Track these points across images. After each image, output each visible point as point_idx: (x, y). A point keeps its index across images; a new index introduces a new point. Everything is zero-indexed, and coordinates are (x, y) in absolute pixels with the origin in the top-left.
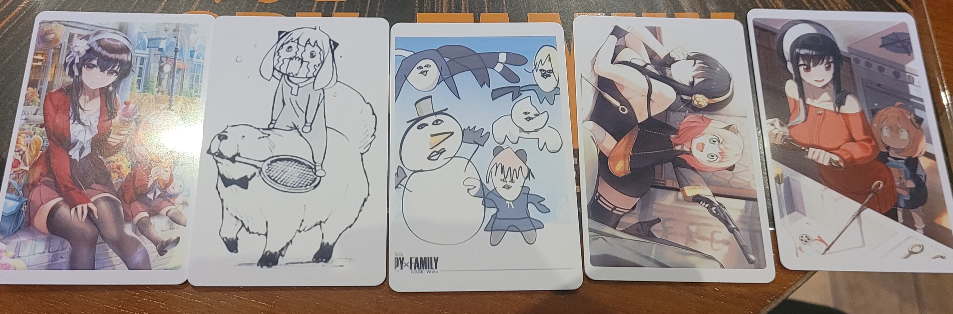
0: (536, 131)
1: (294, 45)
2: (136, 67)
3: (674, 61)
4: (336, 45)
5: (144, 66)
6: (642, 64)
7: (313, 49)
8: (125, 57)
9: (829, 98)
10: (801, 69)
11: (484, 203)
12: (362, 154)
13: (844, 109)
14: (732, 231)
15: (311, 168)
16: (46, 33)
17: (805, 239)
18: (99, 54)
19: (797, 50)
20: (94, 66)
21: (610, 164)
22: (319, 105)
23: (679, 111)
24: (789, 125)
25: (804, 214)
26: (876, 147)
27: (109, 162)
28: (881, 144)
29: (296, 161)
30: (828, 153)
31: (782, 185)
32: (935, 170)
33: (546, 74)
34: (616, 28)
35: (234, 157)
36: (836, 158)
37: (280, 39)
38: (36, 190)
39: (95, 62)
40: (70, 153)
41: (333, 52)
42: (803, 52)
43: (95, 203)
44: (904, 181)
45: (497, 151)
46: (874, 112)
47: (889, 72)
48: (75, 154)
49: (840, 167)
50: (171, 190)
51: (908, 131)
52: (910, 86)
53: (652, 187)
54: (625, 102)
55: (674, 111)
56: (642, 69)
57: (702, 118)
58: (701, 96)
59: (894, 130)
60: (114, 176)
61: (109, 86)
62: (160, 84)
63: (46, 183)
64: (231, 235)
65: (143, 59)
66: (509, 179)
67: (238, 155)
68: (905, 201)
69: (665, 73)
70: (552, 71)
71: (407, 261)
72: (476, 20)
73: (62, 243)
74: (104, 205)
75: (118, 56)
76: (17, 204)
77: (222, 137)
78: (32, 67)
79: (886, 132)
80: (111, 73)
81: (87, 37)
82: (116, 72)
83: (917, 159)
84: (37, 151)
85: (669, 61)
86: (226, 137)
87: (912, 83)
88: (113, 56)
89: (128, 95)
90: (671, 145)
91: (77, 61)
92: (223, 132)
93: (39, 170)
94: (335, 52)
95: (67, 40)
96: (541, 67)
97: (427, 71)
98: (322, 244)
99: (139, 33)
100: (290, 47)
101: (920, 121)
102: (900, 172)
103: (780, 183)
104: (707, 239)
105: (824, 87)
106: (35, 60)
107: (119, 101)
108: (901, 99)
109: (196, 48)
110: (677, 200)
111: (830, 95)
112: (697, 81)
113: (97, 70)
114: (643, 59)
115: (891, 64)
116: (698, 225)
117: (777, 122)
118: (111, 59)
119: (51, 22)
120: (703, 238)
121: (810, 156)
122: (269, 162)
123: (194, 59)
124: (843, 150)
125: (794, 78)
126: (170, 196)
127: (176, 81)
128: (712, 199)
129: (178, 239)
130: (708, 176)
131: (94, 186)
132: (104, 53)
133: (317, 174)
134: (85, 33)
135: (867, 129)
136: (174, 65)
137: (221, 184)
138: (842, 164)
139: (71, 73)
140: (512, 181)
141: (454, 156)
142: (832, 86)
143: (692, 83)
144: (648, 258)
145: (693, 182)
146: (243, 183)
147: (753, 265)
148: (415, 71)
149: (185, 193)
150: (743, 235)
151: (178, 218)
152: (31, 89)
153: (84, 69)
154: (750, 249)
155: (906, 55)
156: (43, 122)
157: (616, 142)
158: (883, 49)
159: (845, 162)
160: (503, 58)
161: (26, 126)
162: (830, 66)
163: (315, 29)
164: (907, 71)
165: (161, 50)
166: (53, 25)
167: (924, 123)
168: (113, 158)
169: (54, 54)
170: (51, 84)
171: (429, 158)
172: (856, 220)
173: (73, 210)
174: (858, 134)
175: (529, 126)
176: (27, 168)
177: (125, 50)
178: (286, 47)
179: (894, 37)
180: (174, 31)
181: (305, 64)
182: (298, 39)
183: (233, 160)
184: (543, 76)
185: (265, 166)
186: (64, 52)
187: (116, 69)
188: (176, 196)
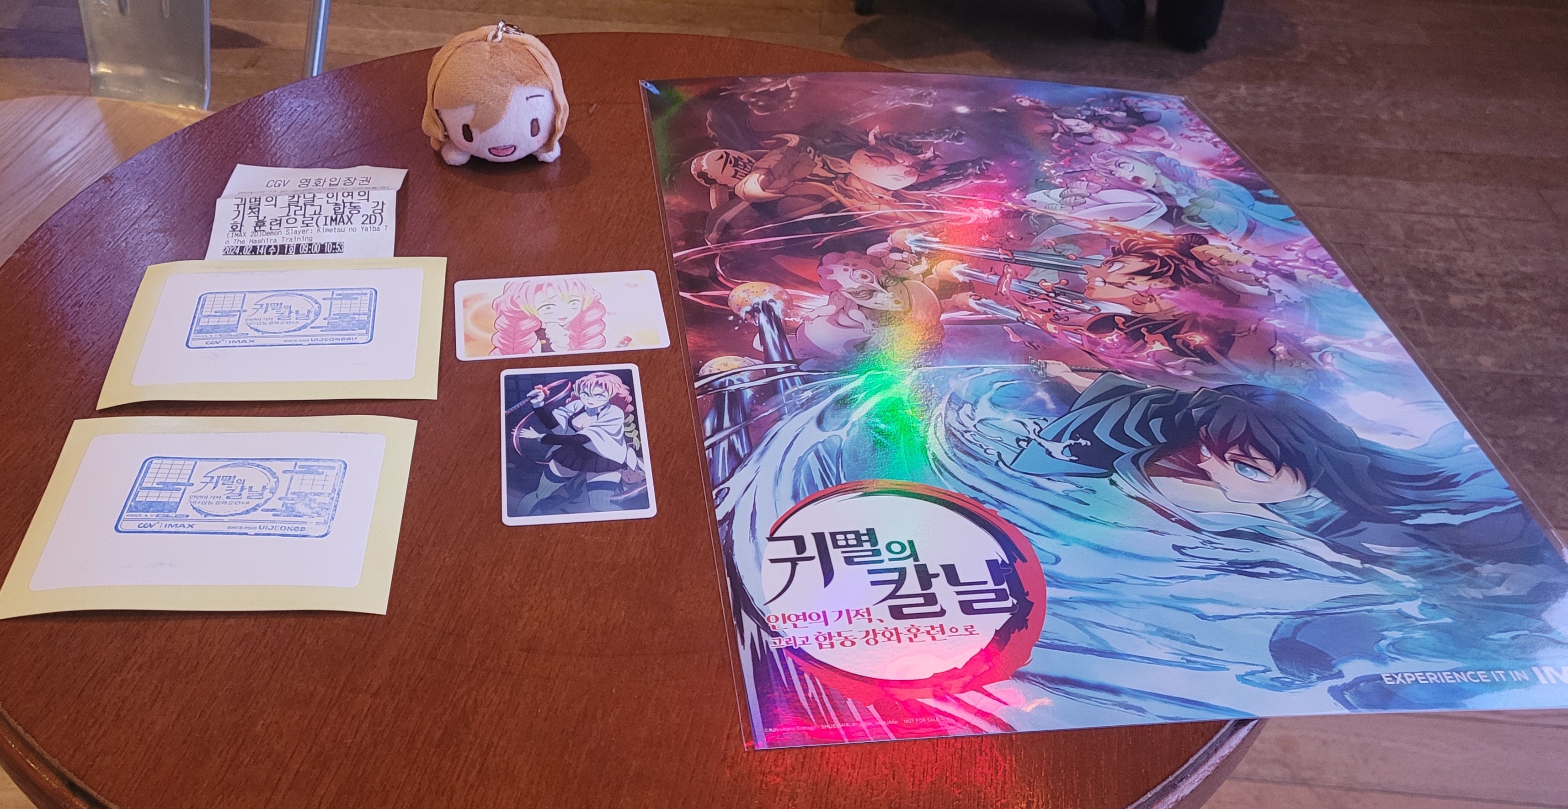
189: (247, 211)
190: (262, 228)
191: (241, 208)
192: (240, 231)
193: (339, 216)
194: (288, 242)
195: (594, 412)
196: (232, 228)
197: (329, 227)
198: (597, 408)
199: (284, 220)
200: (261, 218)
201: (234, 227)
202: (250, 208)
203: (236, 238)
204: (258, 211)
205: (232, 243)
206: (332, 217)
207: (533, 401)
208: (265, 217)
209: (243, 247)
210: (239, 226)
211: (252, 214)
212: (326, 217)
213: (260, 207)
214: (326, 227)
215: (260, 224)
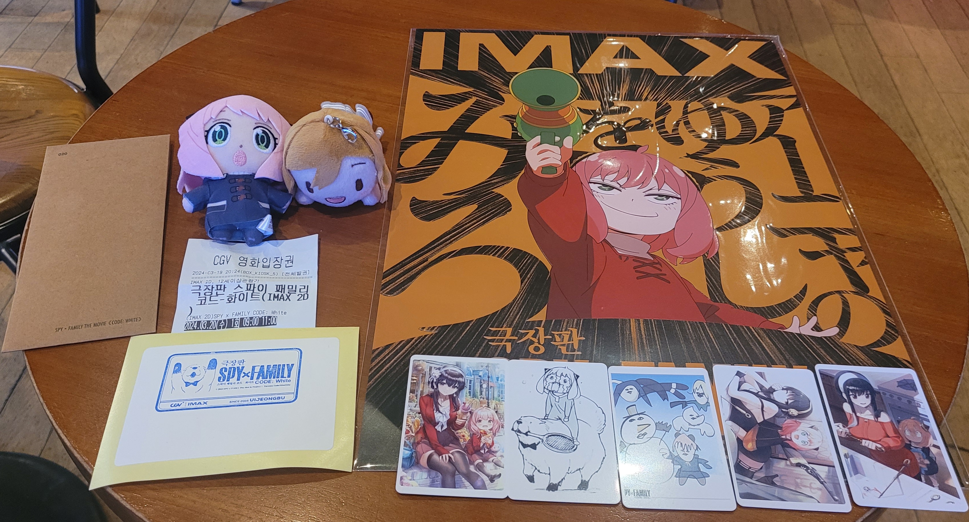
0: (698, 425)
1: (554, 376)
2: (467, 385)
3: (775, 391)
4: (578, 376)
5: (472, 385)
6: (756, 392)
7: (565, 378)
8: (460, 379)
9: (870, 413)
10: (851, 397)
11: (673, 462)
12: (599, 434)
13: (880, 419)
14: (822, 483)
15: (571, 440)
16: (417, 366)
17: (866, 489)
18: (447, 378)
19: (848, 387)
20: (444, 383)
21: (744, 444)
22: (571, 408)
23: (782, 417)
24: (848, 427)
25: (864, 475)
26: (903, 441)
27: (458, 433)
28: (905, 439)
29: (562, 436)
30: (874, 443)
31: (849, 459)
32: (941, 455)
33: (700, 395)
34: (738, 372)
35: (527, 433)
36: (879, 446)
37: (546, 373)
38: (420, 445)
39: (445, 381)
40: (436, 427)
41: (576, 380)
42: (851, 388)
43: (452, 454)
44: (922, 460)
45: (677, 435)
46: (899, 422)
47: (904, 400)
48: (438, 428)
49: (883, 451)
50: (493, 449)
51: (921, 433)
52: (918, 408)
53: (771, 457)
54: (748, 411)
55: (778, 417)
56: (756, 394)
57: (796, 421)
58: (793, 409)
59: (912, 432)
60: (461, 441)
61: (453, 394)
62: (481, 394)
63: (424, 443)
64: (530, 474)
65: (471, 381)
66: (685, 450)
67: (529, 432)
68: (925, 471)
69: (770, 397)
70: (703, 394)
71: (631, 491)
72: (656, 365)
73: (436, 474)
74: (457, 455)
75: (457, 379)
76: (410, 452)
77: (519, 422)
78: (411, 383)
79: (907, 433)
80: (454, 387)
81: (439, 369)
82: (457, 387)
83: (928, 448)
84: (418, 426)
85: (771, 391)
86: (521, 423)
87: (920, 407)
88: (454, 379)
89: (465, 400)
90: (779, 435)
91: (435, 381)
92: (520, 419)
93: (420, 436)
94: (578, 380)
95: (428, 370)
96: (697, 391)
97: (631, 392)
98: (582, 480)
99: (467, 367)
100: (552, 377)
101: (928, 427)
102: (919, 455)
103: (847, 458)
104: (807, 487)
105: (866, 407)
106: (412, 380)
107: (460, 402)
108: (914, 415)
109: (500, 376)
110: (787, 465)
111: (870, 411)
112: (790, 402)
113: (446, 386)
114: (756, 389)
115: (906, 396)
116: (801, 479)
117: (841, 425)
118: (453, 380)
119: (419, 361)
120: (805, 486)
121: (863, 444)
122: (547, 436)
123: (499, 382)
124: (883, 442)
125: (847, 401)
126: (493, 452)
127: (490, 393)
128: (808, 465)
129: (500, 475)
130: (804, 452)
131: (451, 445)
132: (449, 377)
133: (575, 443)
134: (438, 367)
135: (896, 431)
136: (488, 384)
137: (521, 447)
138: (883, 450)
139: (433, 387)
140: (688, 451)
141: (652, 437)
142: (871, 407)
143: (787, 403)
144: (774, 496)
145: (795, 456)
146: (534, 446)
147: (837, 502)
148: (624, 391)
149: (501, 451)
150: (829, 485)
151: (499, 463)
152: (411, 394)
153: (439, 385)
154: (834, 493)
155: (914, 392)
156: (420, 411)
157: (746, 433)
158: (899, 388)
159: (885, 448)
160: (674, 386)
161: (411, 413)
162: (868, 396)
163: (565, 368)
164: (915, 400)
165: (480, 376)
166: (420, 362)
167: (930, 428)
168: (459, 431)
169: (422, 377)
170: (422, 392)
171: (638, 437)
172: (896, 480)
173: (441, 457)
174: (891, 433)
175: (693, 422)
176: (414, 434)
177: (461, 376)
178: (549, 377)
179: (905, 382)
180: (487, 367)
181: (561, 386)
182: (556, 373)
183: (526, 434)
184: (698, 396)
185: (545, 439)
186: (427, 376)
187: (456, 385)
188: (496, 452)
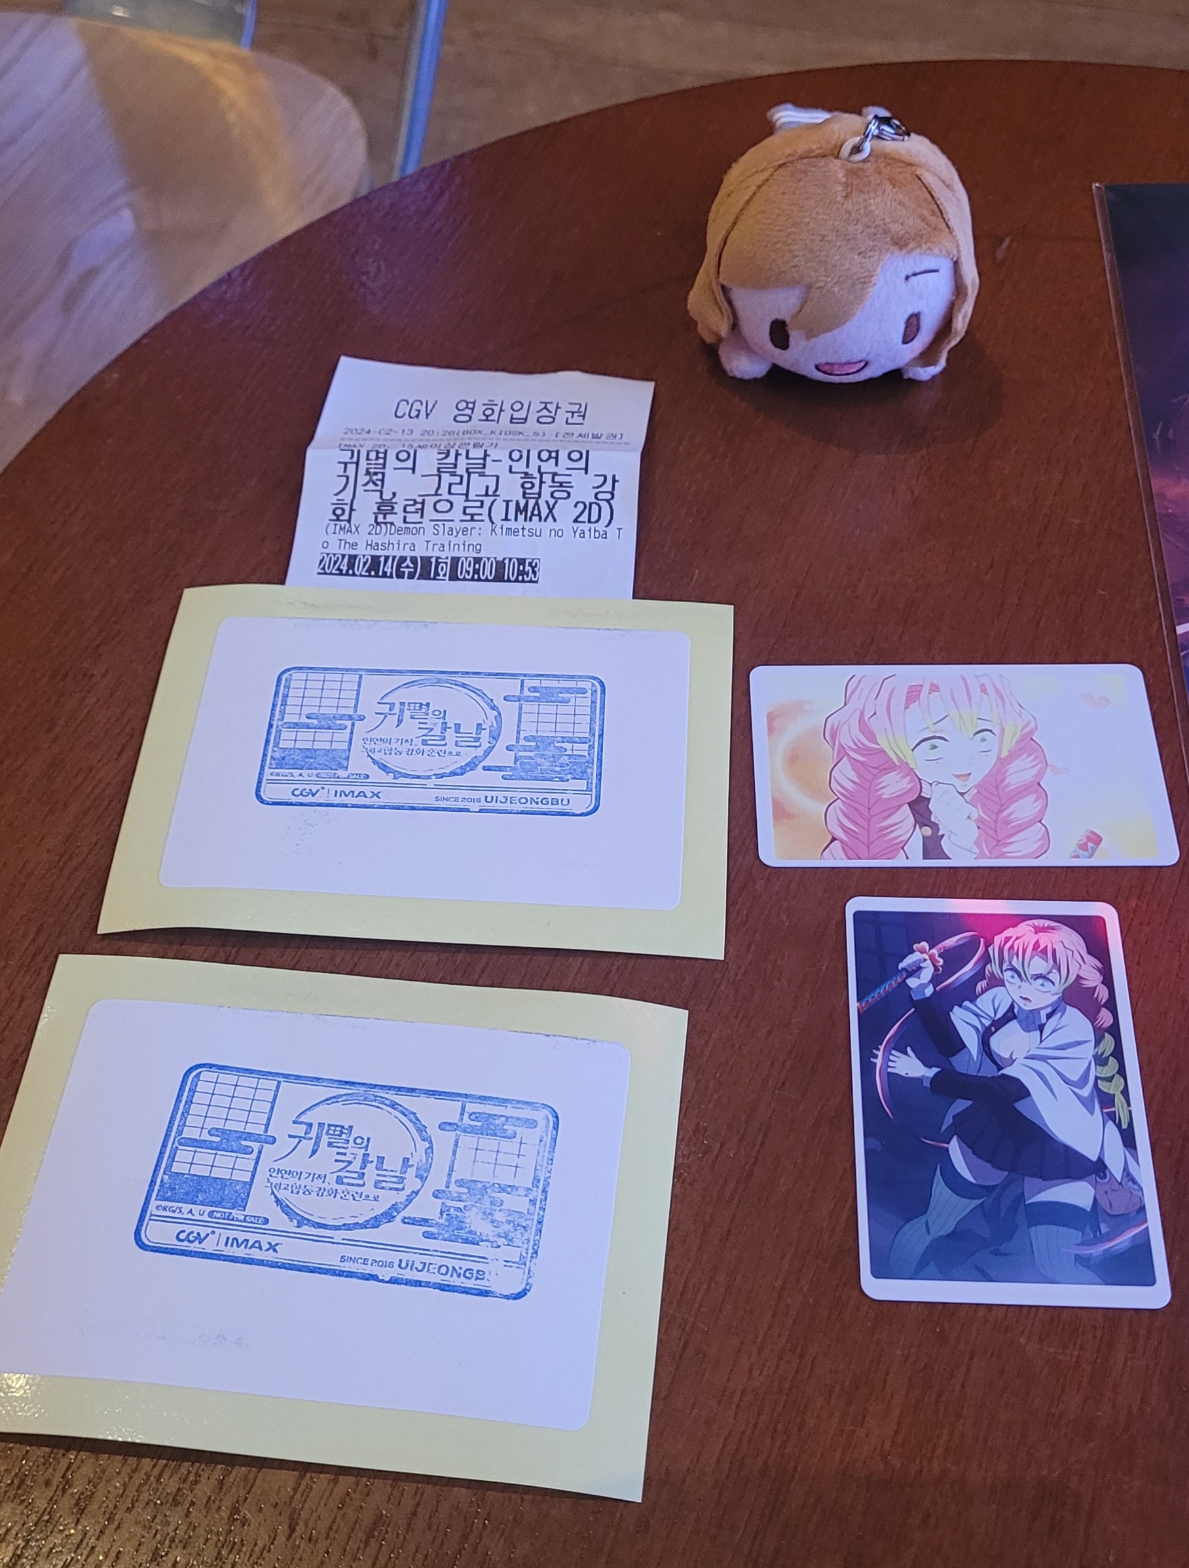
189: (362, 479)
190: (390, 518)
191: (351, 468)
192: (349, 521)
193: (532, 503)
194: (436, 553)
195: (1033, 1022)
196: (334, 513)
197: (512, 524)
198: (1038, 1010)
199: (430, 502)
200: (387, 496)
201: (339, 512)
202: (368, 473)
203: (342, 536)
204: (382, 481)
205: (335, 549)
206: (517, 503)
207: (912, 982)
208: (394, 494)
209: (355, 557)
210: (347, 508)
211: (371, 486)
212: (507, 502)
213: (386, 471)
214: (507, 524)
215: (385, 507)
